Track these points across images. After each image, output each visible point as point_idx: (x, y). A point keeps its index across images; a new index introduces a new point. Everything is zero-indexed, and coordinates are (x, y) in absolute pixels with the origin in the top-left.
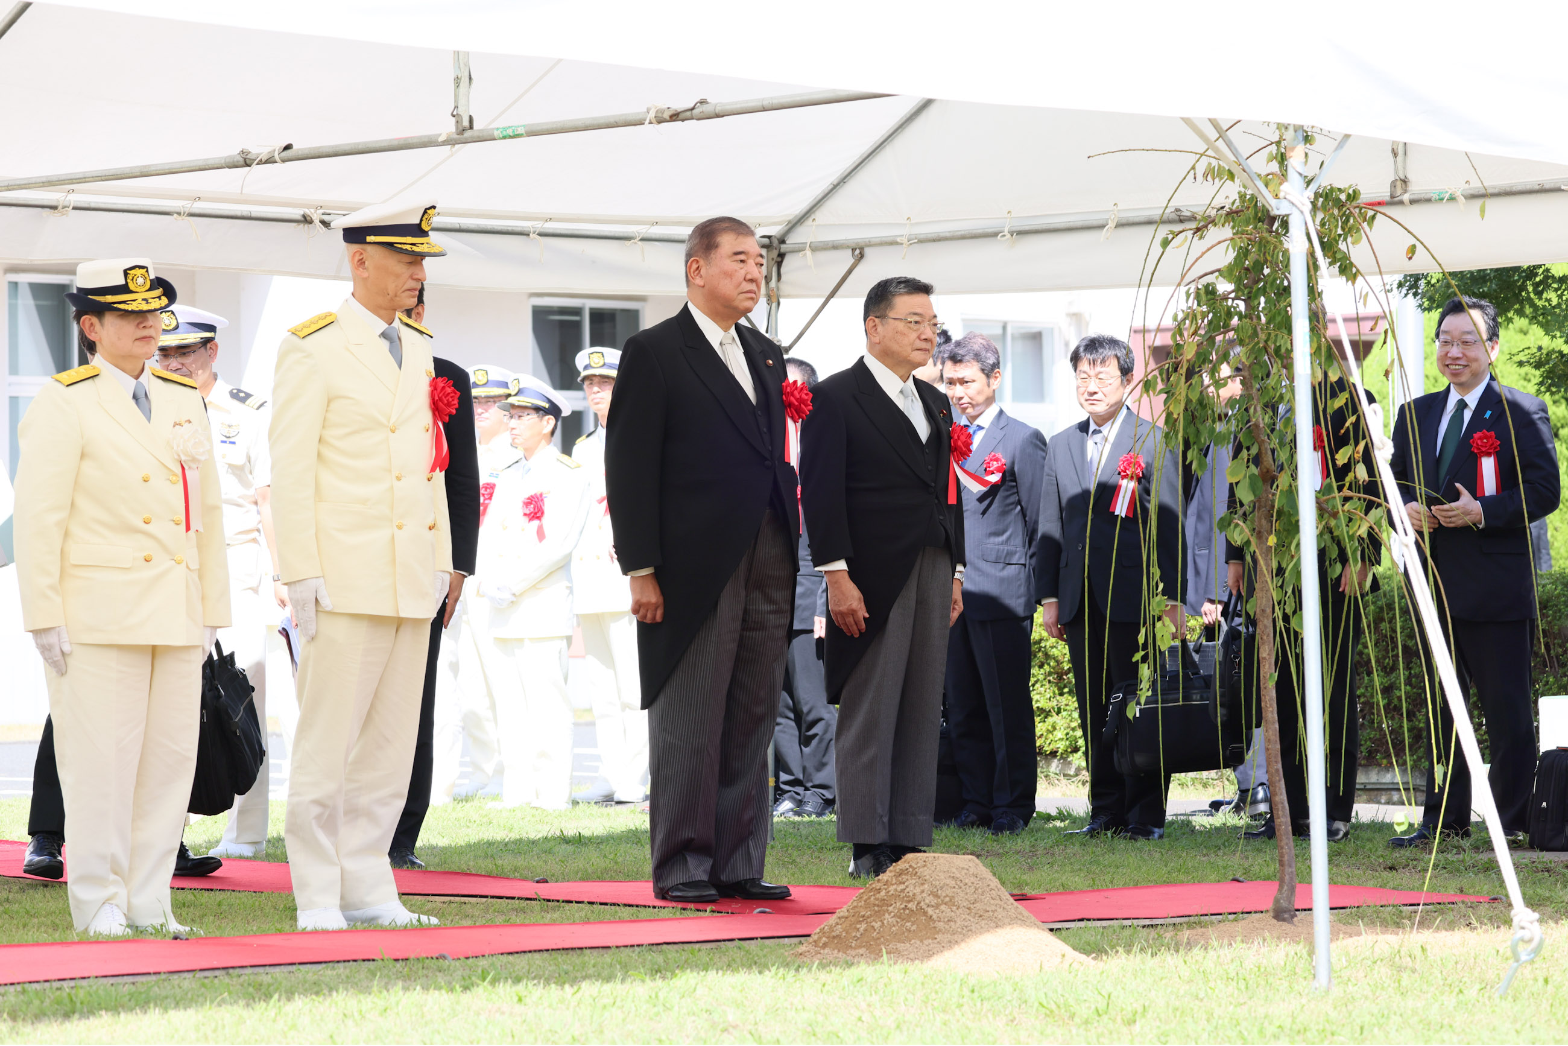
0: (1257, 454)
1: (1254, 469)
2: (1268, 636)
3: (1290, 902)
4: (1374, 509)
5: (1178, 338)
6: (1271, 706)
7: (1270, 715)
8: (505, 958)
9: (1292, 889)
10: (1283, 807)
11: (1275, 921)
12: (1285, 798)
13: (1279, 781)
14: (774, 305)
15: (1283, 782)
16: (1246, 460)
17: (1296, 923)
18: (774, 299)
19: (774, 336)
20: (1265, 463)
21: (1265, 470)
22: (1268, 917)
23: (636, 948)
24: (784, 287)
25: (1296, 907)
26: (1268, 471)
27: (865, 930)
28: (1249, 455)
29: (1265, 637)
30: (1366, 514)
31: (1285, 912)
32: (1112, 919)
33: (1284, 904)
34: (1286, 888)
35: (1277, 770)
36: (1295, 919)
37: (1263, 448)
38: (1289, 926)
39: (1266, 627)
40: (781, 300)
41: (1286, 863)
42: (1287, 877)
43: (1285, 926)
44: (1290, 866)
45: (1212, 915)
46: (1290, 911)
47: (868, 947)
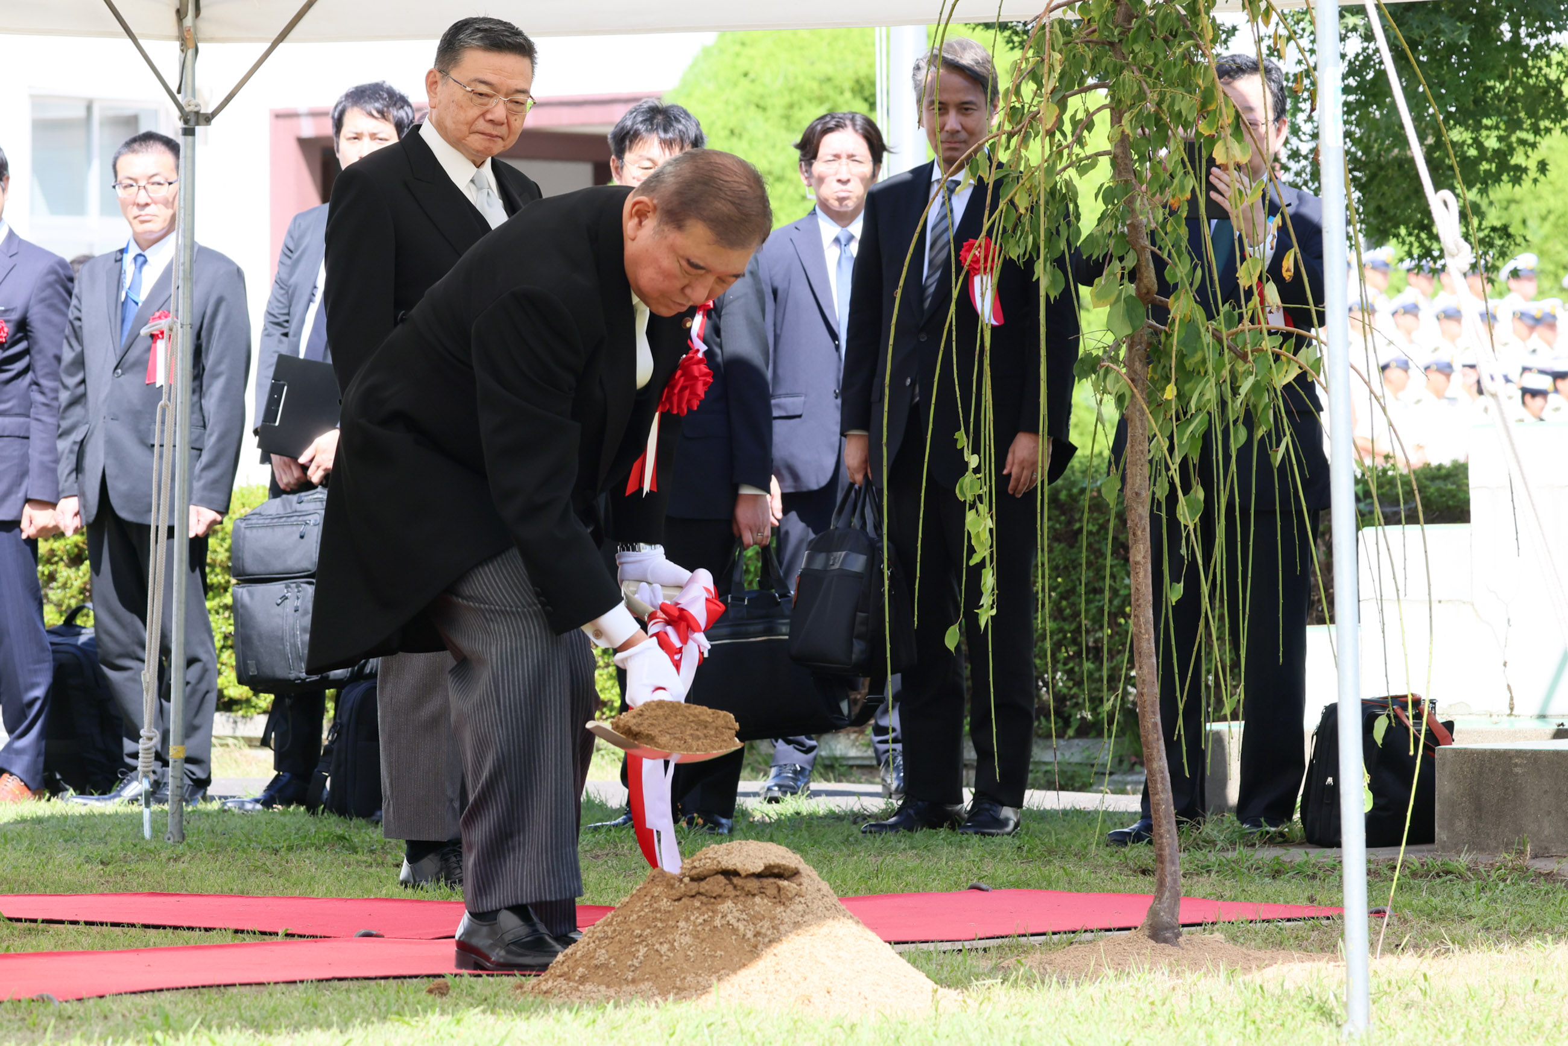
0: (1134, 268)
1: (1131, 288)
2: (1144, 530)
3: (1173, 915)
4: (1304, 348)
5: (1014, 99)
6: (1147, 631)
7: (1144, 645)
8: (129, 1000)
9: (1176, 896)
10: (1163, 778)
11: (1153, 943)
12: (1166, 765)
13: (1158, 740)
14: (190, 52)
15: (1162, 742)
16: (1119, 276)
17: (1183, 944)
18: (190, 44)
19: (189, 97)
20: (1145, 281)
21: (1144, 291)
22: (1141, 937)
23: (299, 984)
24: (205, 26)
25: (1182, 921)
26: (1148, 293)
27: (646, 956)
28: (1123, 268)
29: (1139, 533)
30: (1295, 354)
31: (1167, 929)
32: (906, 942)
33: (1165, 917)
34: (1167, 894)
35: (1155, 724)
36: (1181, 939)
37: (1142, 258)
38: (1176, 949)
39: (1141, 518)
40: (200, 45)
41: (1168, 858)
42: (1168, 879)
43: (1168, 948)
44: (1173, 863)
45: (1033, 935)
46: (1173, 928)
47: (655, 977)
